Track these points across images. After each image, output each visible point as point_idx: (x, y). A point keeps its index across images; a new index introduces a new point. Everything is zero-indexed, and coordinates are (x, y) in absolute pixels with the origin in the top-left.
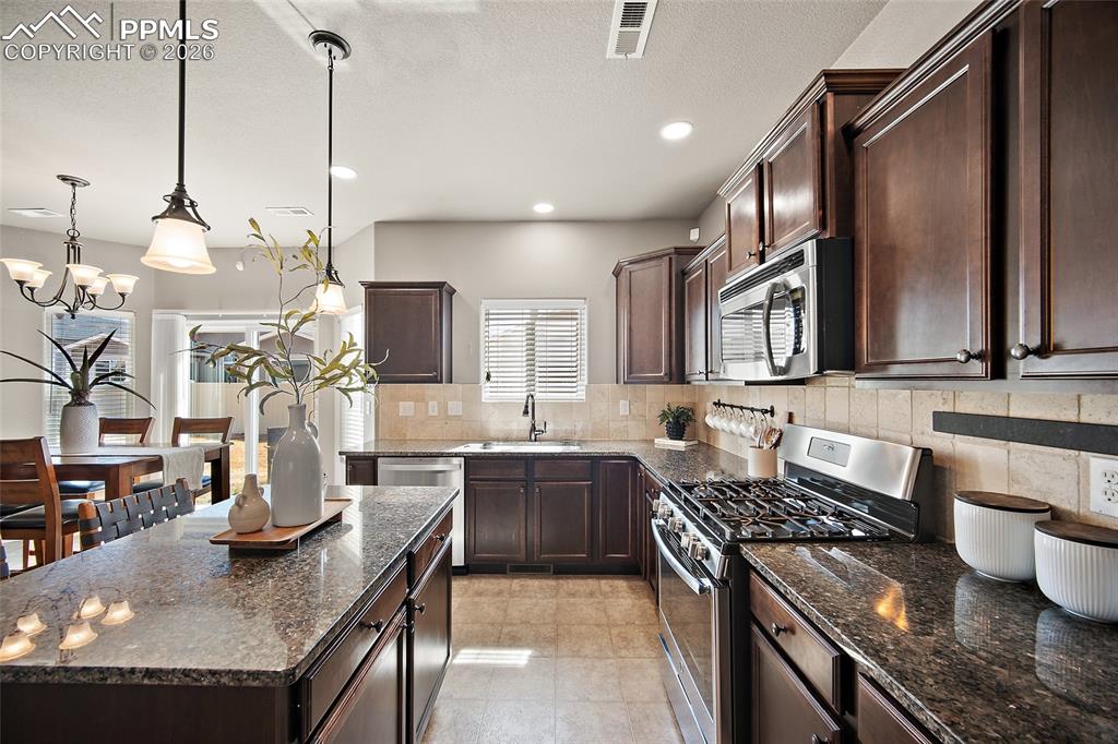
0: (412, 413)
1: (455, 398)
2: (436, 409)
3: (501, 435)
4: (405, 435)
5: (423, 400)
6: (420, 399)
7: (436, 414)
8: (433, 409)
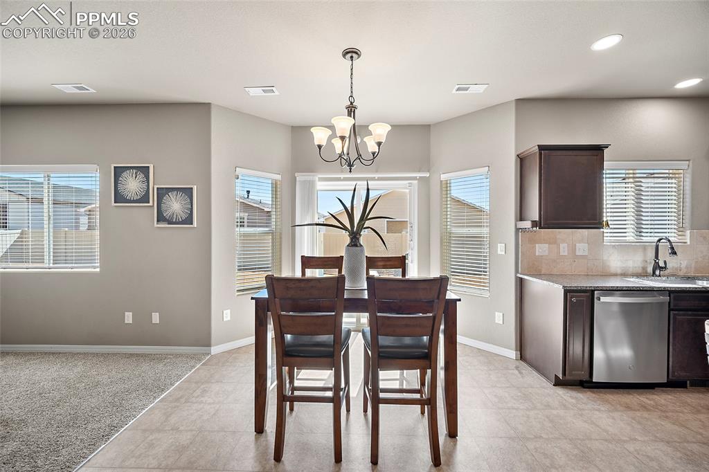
0: (547, 253)
1: (581, 241)
2: (566, 249)
3: (619, 271)
4: (540, 271)
5: (555, 242)
6: (553, 242)
7: (566, 254)
8: (564, 249)
